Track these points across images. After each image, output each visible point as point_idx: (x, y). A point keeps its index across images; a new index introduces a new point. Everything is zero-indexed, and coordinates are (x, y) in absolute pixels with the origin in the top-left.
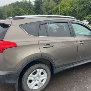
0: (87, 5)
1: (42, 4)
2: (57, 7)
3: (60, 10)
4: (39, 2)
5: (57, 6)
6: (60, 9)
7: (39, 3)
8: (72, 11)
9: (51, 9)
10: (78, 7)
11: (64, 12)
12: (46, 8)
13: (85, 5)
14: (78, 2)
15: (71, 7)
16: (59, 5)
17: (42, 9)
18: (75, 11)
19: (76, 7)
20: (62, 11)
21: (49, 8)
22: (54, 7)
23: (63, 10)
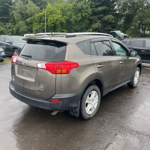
0: (87, 14)
1: (12, 7)
2: (41, 14)
3: (47, 19)
4: (6, 2)
5: (40, 12)
6: (47, 17)
7: (6, 4)
8: (65, 22)
9: (31, 16)
10: (73, 17)
11: (52, 23)
12: (21, 13)
13: (84, 15)
14: (73, 9)
15: (63, 15)
16: (45, 11)
17: (13, 15)
18: (70, 22)
19: (71, 16)
20: (51, 21)
21: (27, 14)
22: (35, 13)
23: (52, 19)
